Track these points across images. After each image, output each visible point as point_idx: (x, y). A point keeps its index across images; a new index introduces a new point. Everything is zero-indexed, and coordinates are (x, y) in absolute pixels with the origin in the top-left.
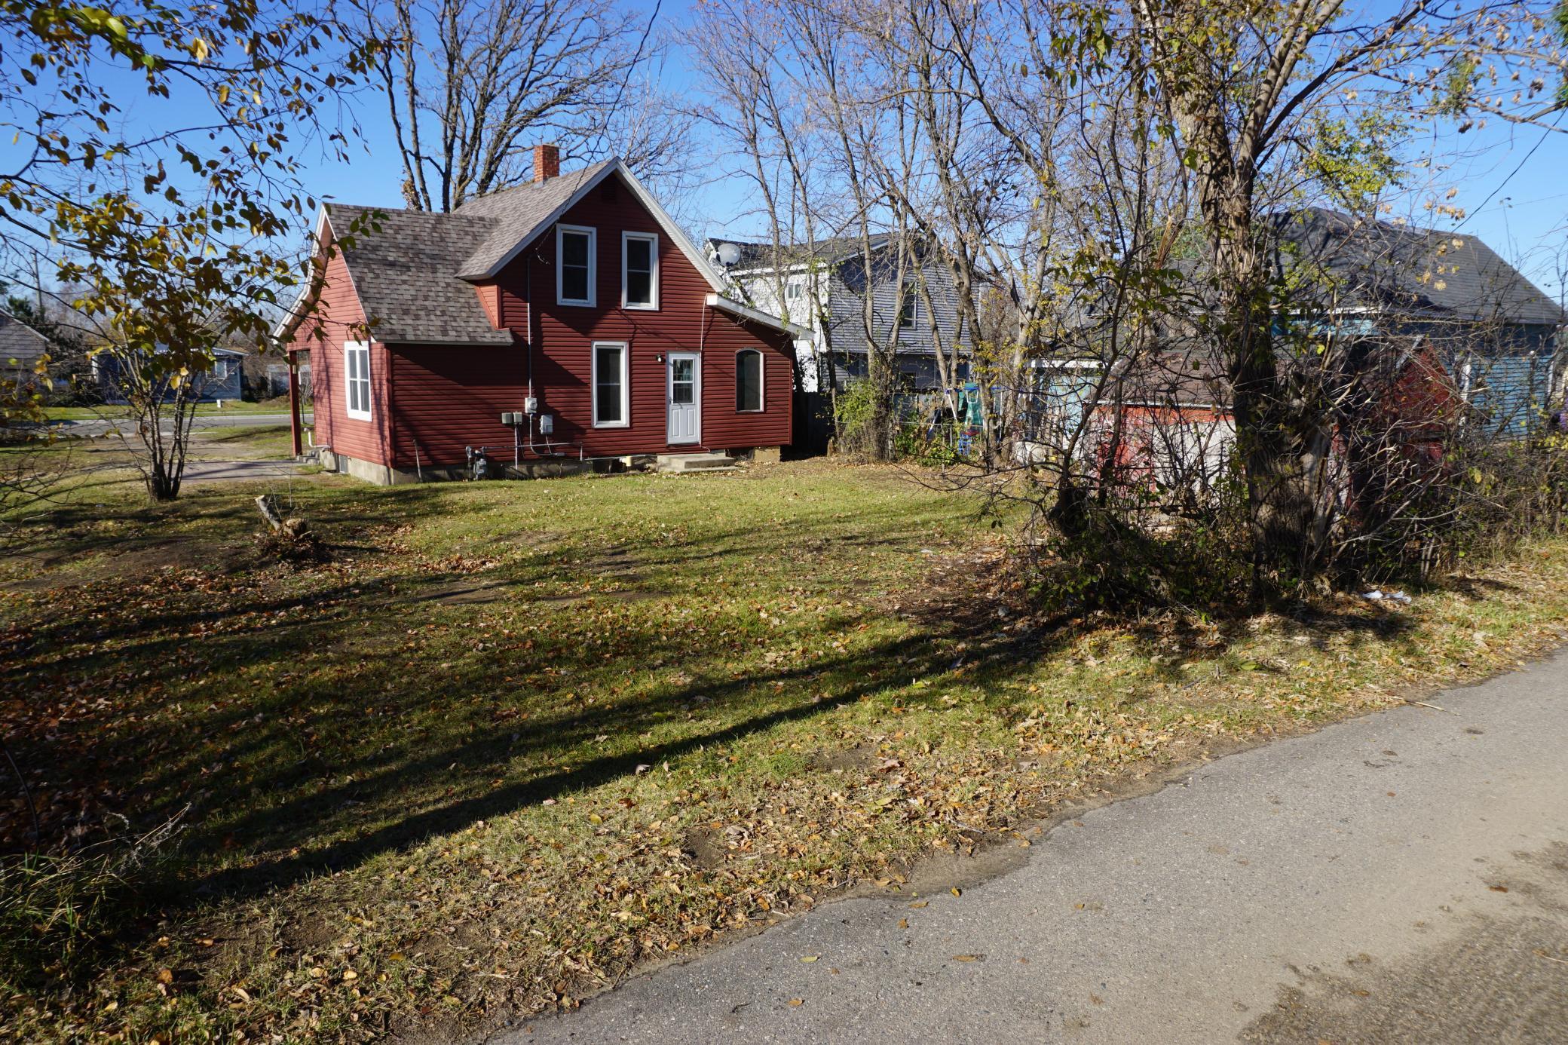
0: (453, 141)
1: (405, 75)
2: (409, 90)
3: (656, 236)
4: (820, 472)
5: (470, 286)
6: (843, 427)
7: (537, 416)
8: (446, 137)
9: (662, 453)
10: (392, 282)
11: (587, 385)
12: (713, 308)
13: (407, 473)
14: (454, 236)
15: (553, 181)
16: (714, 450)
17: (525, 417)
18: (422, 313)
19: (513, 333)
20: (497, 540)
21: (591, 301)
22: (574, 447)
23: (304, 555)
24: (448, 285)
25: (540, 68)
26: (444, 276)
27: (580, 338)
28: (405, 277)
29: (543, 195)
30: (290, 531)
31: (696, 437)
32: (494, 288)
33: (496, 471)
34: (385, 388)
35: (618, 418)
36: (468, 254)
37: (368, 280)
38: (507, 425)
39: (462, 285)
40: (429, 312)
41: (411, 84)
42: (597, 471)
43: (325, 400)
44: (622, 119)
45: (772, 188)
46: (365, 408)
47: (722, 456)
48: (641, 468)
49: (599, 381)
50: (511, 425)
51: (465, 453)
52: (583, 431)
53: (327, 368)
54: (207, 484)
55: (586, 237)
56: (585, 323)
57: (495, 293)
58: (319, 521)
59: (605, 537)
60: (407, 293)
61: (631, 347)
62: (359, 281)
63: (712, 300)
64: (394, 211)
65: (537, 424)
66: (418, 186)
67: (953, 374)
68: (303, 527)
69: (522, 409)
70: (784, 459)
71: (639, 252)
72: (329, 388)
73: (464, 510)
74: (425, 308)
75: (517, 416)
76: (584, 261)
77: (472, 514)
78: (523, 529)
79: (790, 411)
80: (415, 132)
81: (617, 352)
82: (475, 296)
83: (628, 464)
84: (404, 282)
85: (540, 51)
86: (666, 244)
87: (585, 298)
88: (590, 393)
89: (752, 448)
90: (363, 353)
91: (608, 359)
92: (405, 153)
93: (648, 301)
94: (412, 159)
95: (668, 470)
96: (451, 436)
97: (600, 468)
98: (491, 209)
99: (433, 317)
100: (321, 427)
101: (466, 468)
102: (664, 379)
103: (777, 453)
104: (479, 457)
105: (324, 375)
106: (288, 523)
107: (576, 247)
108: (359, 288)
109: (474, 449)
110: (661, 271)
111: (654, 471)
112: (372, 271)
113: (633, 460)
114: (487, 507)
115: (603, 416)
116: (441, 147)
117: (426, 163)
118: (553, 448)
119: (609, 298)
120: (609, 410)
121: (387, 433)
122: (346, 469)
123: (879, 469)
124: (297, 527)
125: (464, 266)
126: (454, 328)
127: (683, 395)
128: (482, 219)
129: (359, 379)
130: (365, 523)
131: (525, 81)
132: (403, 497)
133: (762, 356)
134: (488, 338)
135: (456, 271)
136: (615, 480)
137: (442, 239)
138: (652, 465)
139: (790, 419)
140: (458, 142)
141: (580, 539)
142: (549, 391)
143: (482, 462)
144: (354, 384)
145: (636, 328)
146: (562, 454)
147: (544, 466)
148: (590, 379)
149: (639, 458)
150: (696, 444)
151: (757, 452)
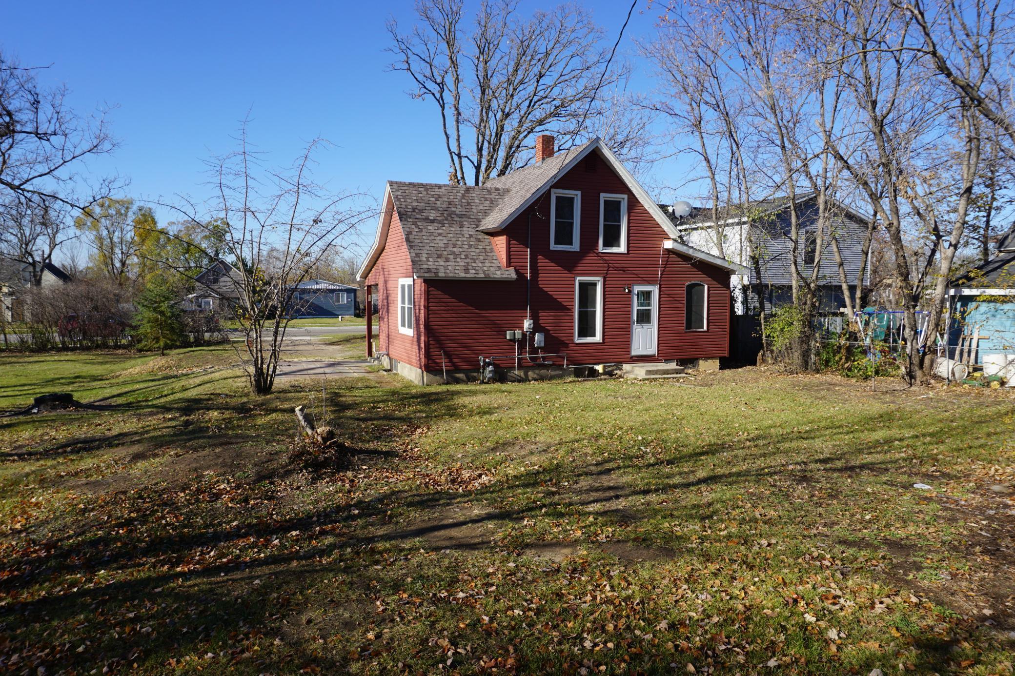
0: (482, 144)
1: (453, 102)
2: (455, 113)
3: (625, 196)
4: (756, 380)
5: (487, 237)
6: (770, 344)
7: (533, 334)
8: (478, 142)
9: (627, 362)
10: (431, 234)
11: (571, 310)
12: (669, 251)
13: (436, 375)
14: (477, 201)
15: (549, 160)
16: (667, 361)
17: (524, 335)
18: (451, 257)
19: (517, 271)
20: (494, 450)
21: (576, 246)
22: (560, 357)
23: (326, 463)
24: (471, 236)
25: (541, 94)
26: (468, 230)
27: (565, 274)
28: (440, 231)
29: (542, 170)
30: (319, 438)
31: (653, 350)
32: (504, 237)
33: (501, 376)
34: (422, 312)
35: (594, 335)
36: (486, 214)
37: (414, 233)
38: (510, 340)
39: (481, 236)
40: (456, 256)
41: (457, 109)
42: (577, 376)
43: (386, 320)
44: (597, 122)
45: (713, 161)
46: (410, 327)
47: (673, 366)
48: (610, 374)
49: (580, 307)
50: (513, 340)
51: (479, 361)
52: (566, 345)
53: (387, 297)
54: (300, 379)
55: (573, 198)
56: (569, 263)
57: (504, 242)
58: (358, 419)
59: (589, 450)
60: (441, 242)
61: (605, 281)
62: (408, 234)
63: (668, 244)
64: (436, 185)
65: (532, 339)
66: (459, 176)
67: (858, 301)
68: (331, 435)
69: (522, 328)
70: (723, 367)
71: (613, 209)
72: (388, 311)
73: (471, 414)
74: (453, 253)
75: (518, 334)
76: (571, 216)
77: (477, 418)
78: (517, 438)
79: (728, 330)
80: (458, 140)
81: (594, 285)
82: (490, 244)
83: (601, 371)
84: (440, 234)
85: (541, 82)
86: (633, 202)
87: (571, 244)
88: (573, 316)
89: (697, 359)
90: (409, 286)
91: (587, 290)
92: (451, 153)
93: (619, 246)
94: (455, 158)
95: (632, 376)
96: (468, 348)
97: (578, 373)
98: (505, 183)
99: (458, 260)
100: (383, 337)
101: (478, 372)
102: (630, 305)
103: (717, 363)
104: (489, 364)
105: (385, 301)
106: (319, 431)
107: (565, 205)
108: (407, 240)
109: (485, 358)
110: (629, 223)
111: (621, 377)
112: (417, 227)
113: (604, 368)
114: (490, 411)
115: (582, 334)
116: (475, 148)
117: (464, 160)
118: (544, 358)
119: (588, 244)
120: (587, 329)
121: (422, 345)
122: (397, 370)
123: (807, 380)
124: (325, 435)
125: (483, 222)
126: (474, 268)
127: (644, 317)
128: (497, 189)
129: (406, 305)
130: (392, 423)
131: (531, 101)
132: (427, 399)
133: (706, 287)
134: (498, 275)
135: (477, 226)
136: (590, 384)
137: (469, 204)
138: (618, 372)
139: (728, 336)
140: (486, 144)
141: (567, 453)
142: (542, 314)
143: (491, 368)
144: (403, 308)
145: (609, 267)
146: (551, 363)
147: (537, 372)
148: (573, 305)
149: (610, 366)
150: (654, 356)
151: (701, 362)
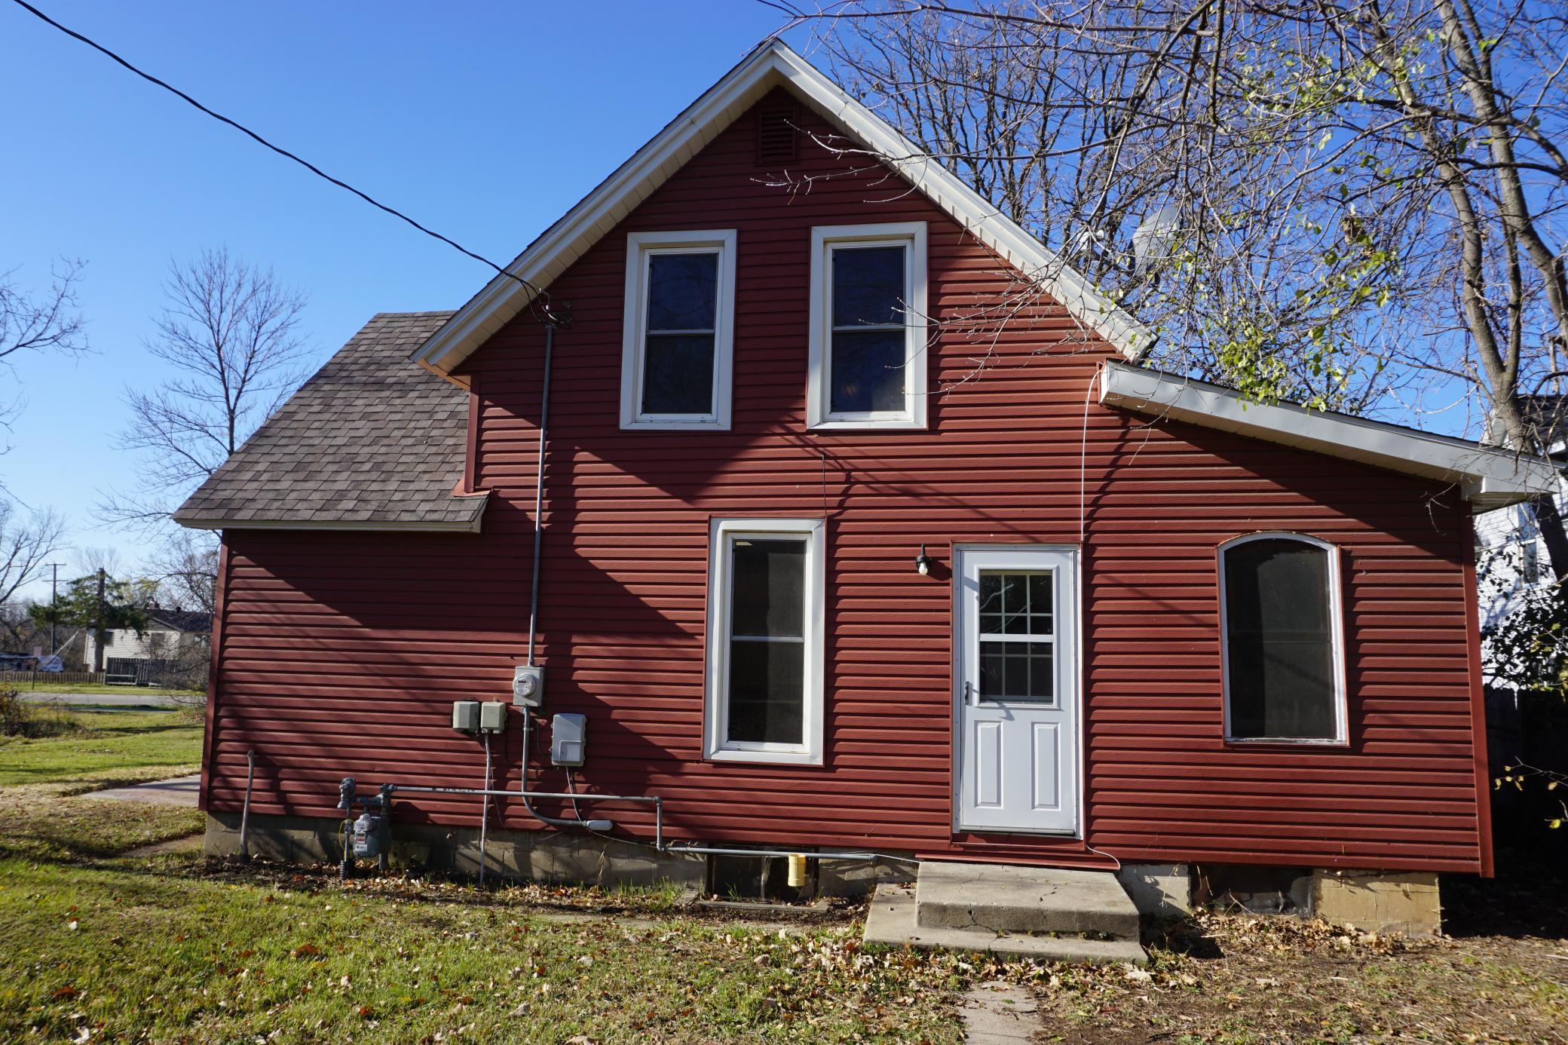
3: (919, 229)
7: (544, 716)
9: (939, 855)
11: (693, 638)
17: (510, 716)
21: (720, 416)
27: (675, 511)
31: (1064, 815)
35: (790, 737)
38: (464, 733)
48: (856, 895)
49: (732, 628)
50: (474, 734)
52: (673, 765)
55: (708, 257)
56: (693, 471)
61: (834, 535)
63: (1110, 382)
65: (541, 738)
69: (503, 693)
75: (491, 714)
76: (703, 316)
81: (799, 547)
86: (954, 245)
87: (701, 408)
88: (701, 659)
89: (1308, 871)
91: (764, 569)
93: (898, 404)
102: (946, 627)
103: (1429, 899)
110: (933, 319)
115: (742, 729)
118: (586, 808)
119: (767, 404)
120: (763, 712)
127: (1018, 676)
133: (1332, 555)
134: (432, 516)
138: (899, 889)
139: (1479, 777)
142: (580, 648)
145: (849, 481)
146: (605, 825)
147: (563, 852)
148: (704, 622)
149: (858, 864)
150: (1070, 838)
151: (1328, 887)
